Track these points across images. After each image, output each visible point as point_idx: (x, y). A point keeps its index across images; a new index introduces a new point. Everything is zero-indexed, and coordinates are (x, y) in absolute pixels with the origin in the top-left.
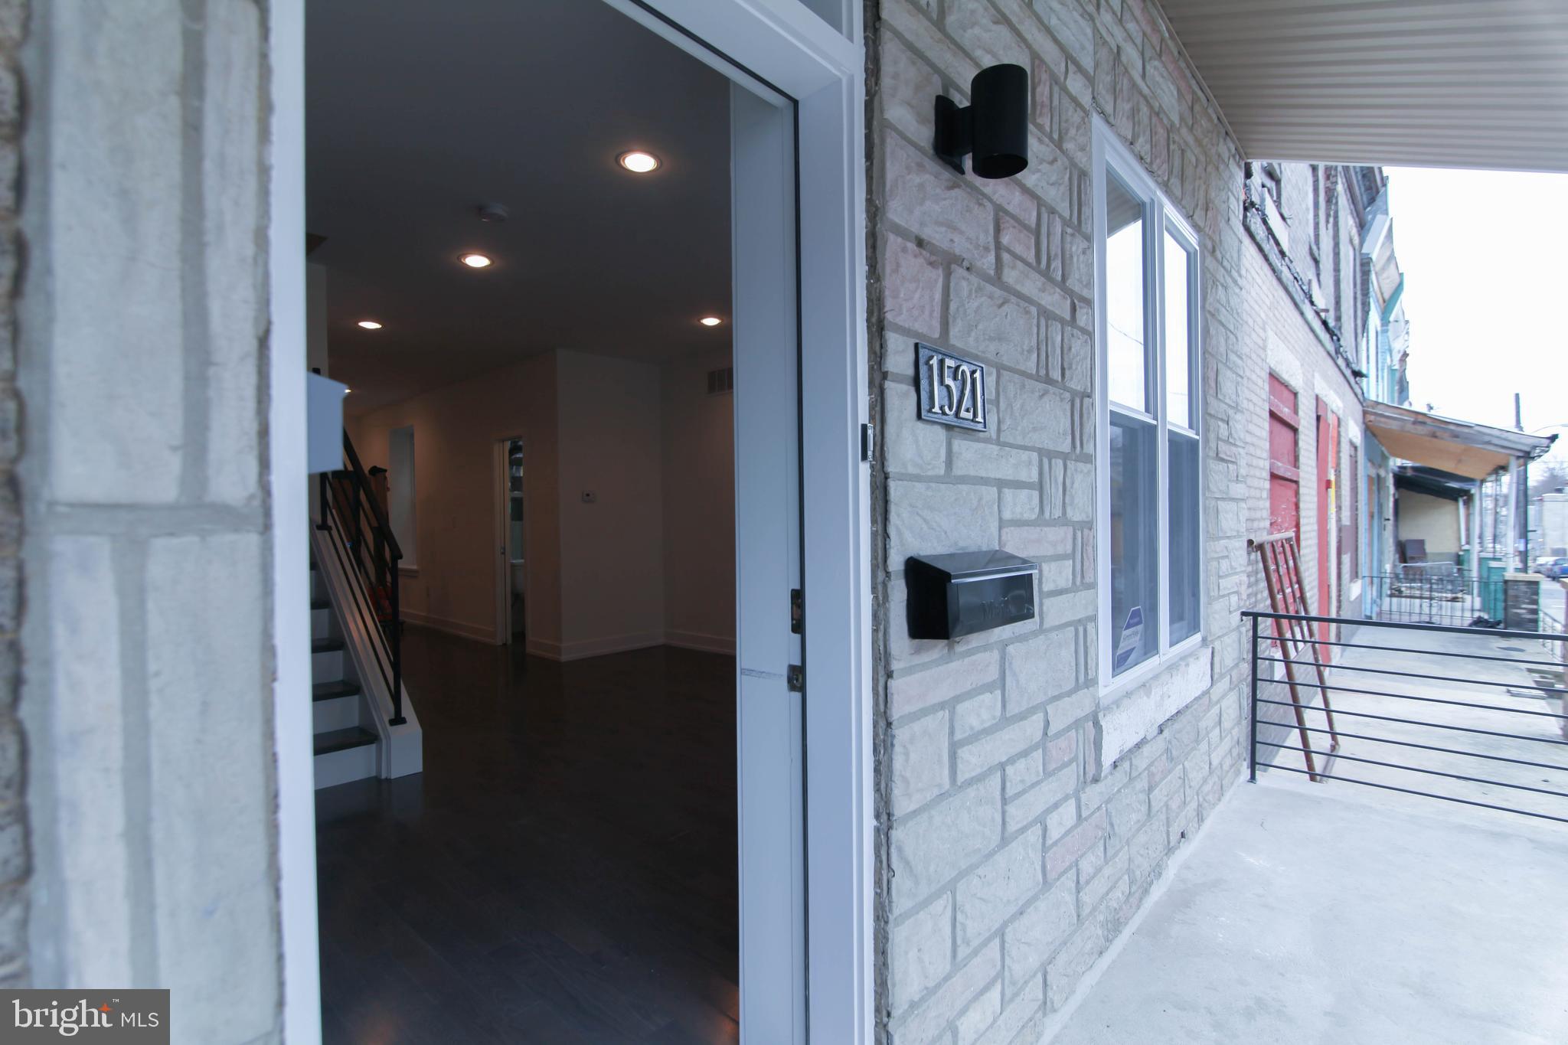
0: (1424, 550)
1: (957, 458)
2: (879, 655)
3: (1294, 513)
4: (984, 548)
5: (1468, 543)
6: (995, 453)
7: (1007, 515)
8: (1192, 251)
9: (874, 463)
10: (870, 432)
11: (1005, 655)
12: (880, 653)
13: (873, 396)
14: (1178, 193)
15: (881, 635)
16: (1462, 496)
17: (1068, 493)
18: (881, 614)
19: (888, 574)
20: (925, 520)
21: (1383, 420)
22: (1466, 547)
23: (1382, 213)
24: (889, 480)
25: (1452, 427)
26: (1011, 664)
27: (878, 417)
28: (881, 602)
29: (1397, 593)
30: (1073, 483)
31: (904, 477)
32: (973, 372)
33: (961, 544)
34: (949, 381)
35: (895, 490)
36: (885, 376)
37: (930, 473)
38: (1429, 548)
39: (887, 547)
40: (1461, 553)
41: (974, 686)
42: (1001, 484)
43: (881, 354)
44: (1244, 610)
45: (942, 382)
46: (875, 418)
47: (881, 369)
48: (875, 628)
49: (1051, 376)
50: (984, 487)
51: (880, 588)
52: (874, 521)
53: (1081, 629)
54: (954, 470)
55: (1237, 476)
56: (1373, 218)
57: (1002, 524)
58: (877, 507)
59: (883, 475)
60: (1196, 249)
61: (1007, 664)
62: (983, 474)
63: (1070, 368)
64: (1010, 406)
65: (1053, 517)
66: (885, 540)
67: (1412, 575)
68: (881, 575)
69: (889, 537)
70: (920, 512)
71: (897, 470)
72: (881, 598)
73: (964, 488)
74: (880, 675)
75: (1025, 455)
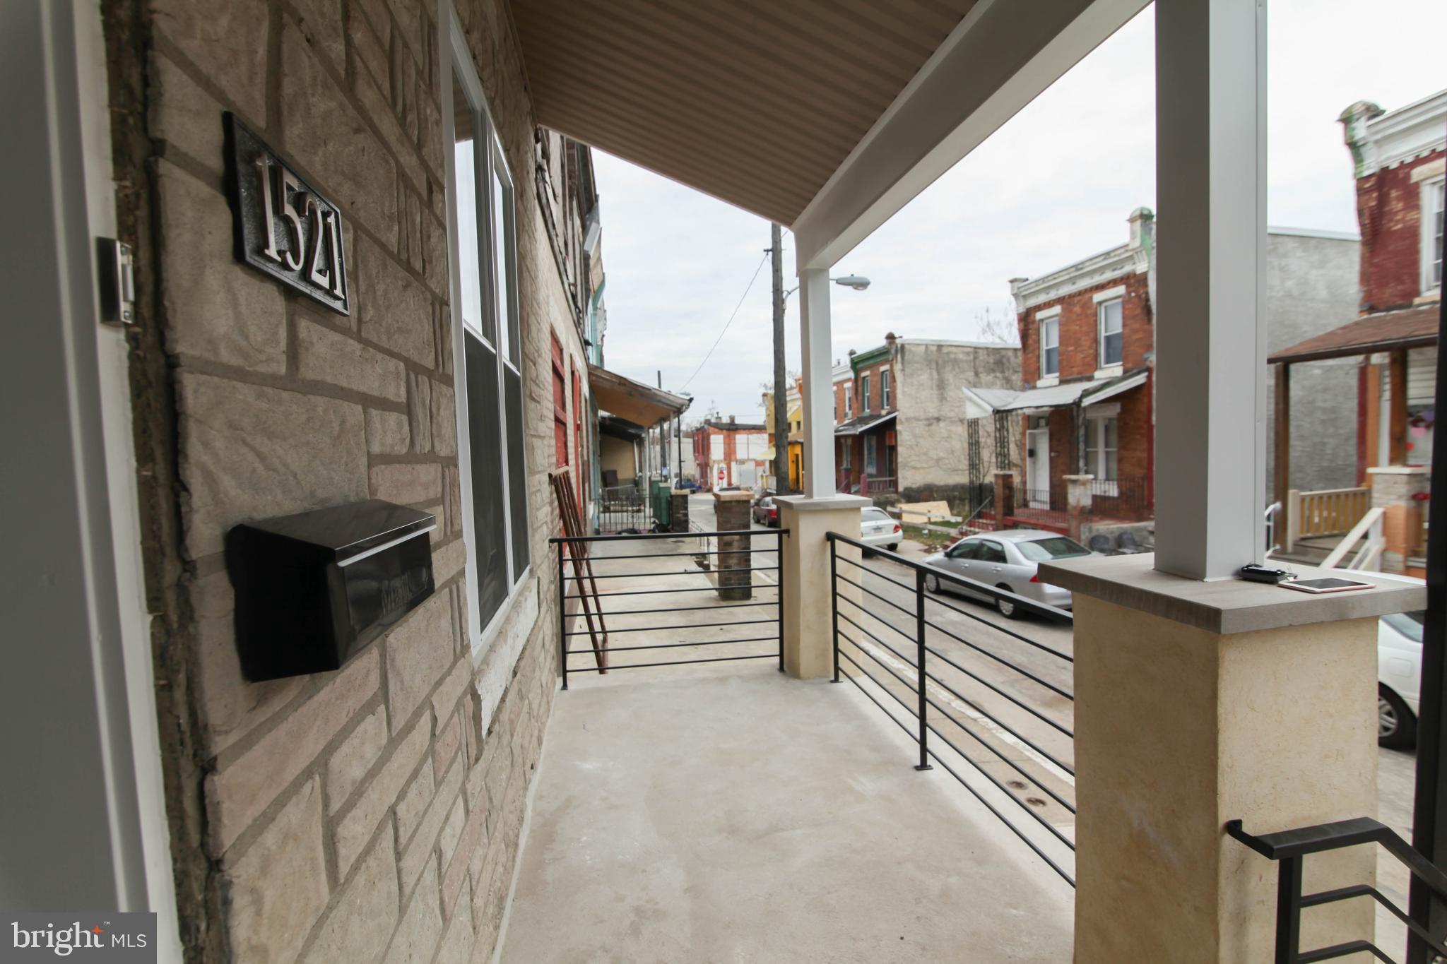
0: (616, 477)
1: (307, 349)
2: (178, 736)
3: (564, 450)
4: (352, 499)
5: (641, 470)
6: (358, 353)
7: (376, 449)
8: (508, 187)
9: (137, 330)
10: (123, 259)
11: (386, 651)
12: (182, 732)
13: (128, 183)
14: (501, 119)
15: (180, 694)
16: (636, 439)
17: (434, 420)
18: (177, 651)
19: (188, 566)
20: (259, 455)
21: (601, 380)
22: (640, 474)
23: (595, 222)
24: (179, 370)
25: (640, 389)
26: (393, 660)
27: (143, 232)
28: (175, 626)
29: (607, 510)
30: (438, 409)
31: (211, 368)
32: (326, 215)
33: (321, 494)
34: (289, 210)
35: (196, 391)
36: (158, 147)
37: (262, 369)
38: (620, 476)
39: (184, 509)
40: (637, 478)
41: (351, 715)
42: (368, 402)
43: (146, 97)
44: (550, 537)
45: (278, 210)
46: (135, 233)
47: (145, 130)
48: (163, 682)
49: (412, 264)
50: (346, 403)
51: (171, 597)
52: (143, 455)
53: (454, 588)
54: (302, 370)
55: (541, 416)
56: (591, 224)
57: (373, 460)
58: (151, 425)
59: (162, 360)
60: (511, 186)
61: (388, 662)
62: (344, 383)
63: (431, 262)
64: (371, 287)
65: (423, 452)
66: (177, 496)
67: (612, 496)
68: (171, 571)
69: (186, 489)
70: (249, 440)
71: (197, 353)
72: (174, 617)
73: (320, 402)
74: (184, 776)
75: (392, 364)
